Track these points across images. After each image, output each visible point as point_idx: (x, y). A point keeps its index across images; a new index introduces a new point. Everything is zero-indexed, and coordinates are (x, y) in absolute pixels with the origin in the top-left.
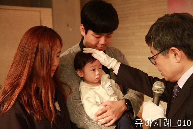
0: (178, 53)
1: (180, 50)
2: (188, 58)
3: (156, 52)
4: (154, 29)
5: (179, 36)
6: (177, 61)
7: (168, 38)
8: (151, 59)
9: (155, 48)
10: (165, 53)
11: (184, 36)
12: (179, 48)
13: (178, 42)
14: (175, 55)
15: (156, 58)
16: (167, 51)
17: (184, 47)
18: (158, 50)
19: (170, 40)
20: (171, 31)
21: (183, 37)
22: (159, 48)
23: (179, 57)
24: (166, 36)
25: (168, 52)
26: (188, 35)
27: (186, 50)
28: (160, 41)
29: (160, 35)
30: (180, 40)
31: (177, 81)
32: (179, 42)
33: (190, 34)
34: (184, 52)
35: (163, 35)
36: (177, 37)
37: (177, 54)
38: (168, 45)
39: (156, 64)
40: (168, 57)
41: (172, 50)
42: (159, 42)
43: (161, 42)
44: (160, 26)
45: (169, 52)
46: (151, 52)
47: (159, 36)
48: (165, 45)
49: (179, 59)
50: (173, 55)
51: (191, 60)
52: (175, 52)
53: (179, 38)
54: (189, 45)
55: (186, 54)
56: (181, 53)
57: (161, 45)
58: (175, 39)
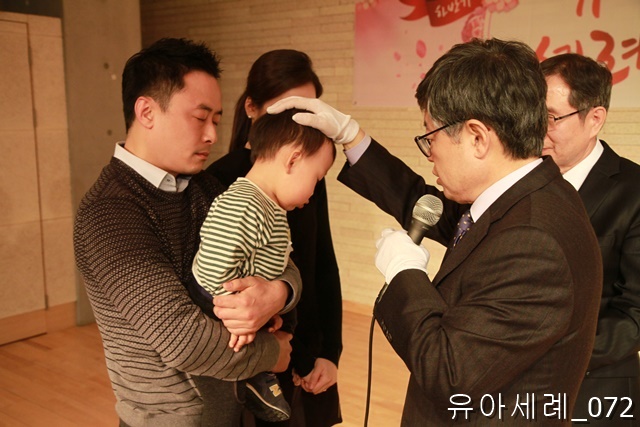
0: (484, 136)
1: (489, 130)
3: (436, 125)
4: (437, 69)
5: (493, 94)
6: (477, 155)
7: (464, 95)
8: (420, 141)
9: (435, 115)
10: (453, 130)
11: (505, 96)
12: (489, 121)
14: (477, 138)
16: (459, 125)
17: (500, 124)
18: (438, 120)
19: (471, 99)
20: (476, 79)
21: (501, 98)
22: (442, 116)
23: (484, 144)
24: (464, 88)
25: (461, 129)
26: (514, 96)
28: (446, 99)
29: (450, 85)
32: (488, 109)
33: (519, 92)
34: (497, 134)
35: (455, 87)
36: (488, 95)
37: (482, 138)
38: (463, 111)
39: (431, 154)
40: (459, 142)
41: (471, 125)
42: (444, 102)
43: (449, 101)
45: (464, 129)
46: (425, 125)
47: (445, 87)
48: (457, 110)
49: (483, 149)
50: (473, 137)
52: (477, 132)
53: (491, 98)
54: (511, 118)
55: (502, 139)
56: (490, 136)
57: (447, 110)
58: (483, 99)
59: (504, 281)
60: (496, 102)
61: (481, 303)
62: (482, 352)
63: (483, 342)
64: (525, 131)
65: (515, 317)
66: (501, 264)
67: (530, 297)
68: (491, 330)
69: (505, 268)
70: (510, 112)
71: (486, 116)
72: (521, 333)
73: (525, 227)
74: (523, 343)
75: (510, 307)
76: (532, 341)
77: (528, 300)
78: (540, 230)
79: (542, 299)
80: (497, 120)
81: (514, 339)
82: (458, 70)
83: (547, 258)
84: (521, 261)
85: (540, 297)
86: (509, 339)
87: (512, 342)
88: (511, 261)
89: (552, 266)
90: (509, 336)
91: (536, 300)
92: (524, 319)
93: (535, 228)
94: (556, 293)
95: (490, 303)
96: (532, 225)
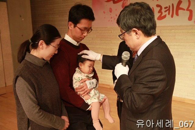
0: (138, 32)
1: (139, 30)
2: (145, 36)
3: (124, 31)
6: (137, 38)
8: (120, 36)
9: (122, 28)
10: (129, 32)
13: (137, 24)
15: (124, 35)
17: (142, 28)
20: (132, 17)
21: (141, 21)
23: (138, 35)
24: (129, 20)
25: (131, 32)
26: (144, 20)
27: (143, 30)
28: (125, 24)
30: (138, 23)
31: (137, 51)
34: (141, 31)
35: (127, 20)
36: (137, 21)
38: (130, 26)
40: (131, 35)
41: (134, 30)
43: (126, 24)
44: (125, 13)
45: (132, 31)
46: (121, 31)
47: (124, 19)
50: (135, 33)
51: (146, 37)
52: (136, 32)
53: (138, 21)
54: (145, 26)
55: (143, 32)
56: (140, 32)
57: (126, 27)
58: (135, 22)
59: (146, 75)
60: (139, 22)
61: (141, 83)
62: (143, 96)
63: (143, 94)
64: (149, 29)
65: (151, 85)
66: (145, 70)
67: (155, 79)
68: (145, 90)
69: (146, 71)
70: (144, 24)
71: (137, 27)
72: (153, 90)
73: (151, 59)
74: (154, 93)
75: (149, 83)
76: (157, 92)
77: (154, 80)
78: (155, 60)
79: (158, 79)
80: (141, 27)
81: (151, 92)
82: (127, 15)
83: (158, 68)
84: (150, 69)
85: (157, 79)
86: (150, 92)
87: (151, 93)
88: (148, 69)
89: (159, 70)
90: (150, 91)
91: (156, 80)
92: (154, 86)
93: (153, 59)
94: (161, 77)
95: (143, 83)
96: (153, 58)
